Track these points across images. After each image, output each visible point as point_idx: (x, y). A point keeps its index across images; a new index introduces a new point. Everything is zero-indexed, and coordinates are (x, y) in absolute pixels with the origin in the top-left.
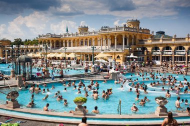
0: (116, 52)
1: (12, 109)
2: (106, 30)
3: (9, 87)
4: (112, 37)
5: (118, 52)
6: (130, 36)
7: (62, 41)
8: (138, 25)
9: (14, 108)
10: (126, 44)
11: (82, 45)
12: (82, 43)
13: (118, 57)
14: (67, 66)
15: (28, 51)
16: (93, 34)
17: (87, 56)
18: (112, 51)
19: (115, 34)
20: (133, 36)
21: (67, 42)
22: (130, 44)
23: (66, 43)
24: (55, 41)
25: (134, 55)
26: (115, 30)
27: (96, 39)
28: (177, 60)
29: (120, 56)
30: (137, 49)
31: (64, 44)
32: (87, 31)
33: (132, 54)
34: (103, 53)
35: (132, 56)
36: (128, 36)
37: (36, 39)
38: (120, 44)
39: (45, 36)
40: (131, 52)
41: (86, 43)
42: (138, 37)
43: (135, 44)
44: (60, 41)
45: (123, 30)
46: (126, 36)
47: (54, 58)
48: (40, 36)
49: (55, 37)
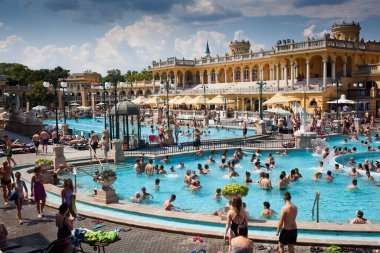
0: (309, 92)
1: (104, 205)
2: (287, 47)
3: (98, 162)
4: (301, 62)
5: (312, 91)
6: (339, 59)
7: (198, 73)
8: (357, 34)
9: (108, 203)
10: (329, 74)
11: (238, 79)
12: (238, 75)
13: (313, 103)
14: (207, 123)
15: (132, 92)
16: (261, 56)
17: (249, 102)
18: (301, 90)
19: (307, 54)
20: (345, 59)
21: (209, 73)
22: (339, 75)
23: (205, 76)
24: (184, 73)
25: (347, 98)
26: (307, 47)
27: (267, 67)
29: (317, 100)
30: (355, 85)
31: (202, 78)
32: (247, 50)
33: (343, 96)
34: (281, 93)
35: (343, 100)
36: (334, 58)
37: (147, 69)
38: (316, 76)
39: (165, 63)
40: (340, 91)
41: (246, 76)
42: (357, 61)
43: (349, 75)
44: (194, 73)
45: (324, 45)
46: (329, 58)
47: (183, 107)
48: (155, 64)
49: (184, 65)
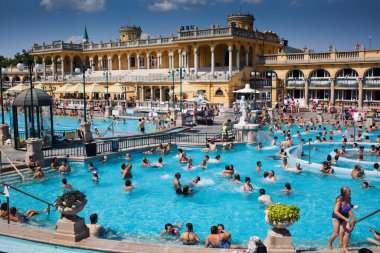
0: (213, 81)
2: (190, 34)
5: (218, 81)
6: (242, 47)
7: (88, 58)
8: (251, 25)
11: (133, 65)
12: (133, 62)
13: (219, 92)
16: (159, 42)
17: (149, 90)
18: (205, 76)
19: (212, 42)
20: (247, 48)
21: (100, 58)
22: (242, 65)
23: (96, 62)
24: (71, 58)
25: (251, 87)
26: (212, 35)
27: (165, 54)
28: (340, 98)
29: (223, 89)
31: (92, 64)
33: (247, 86)
35: (247, 89)
39: (49, 47)
40: (244, 81)
41: (143, 63)
42: (257, 51)
43: (250, 65)
44: (83, 58)
45: (230, 34)
48: (37, 47)
49: (72, 49)
